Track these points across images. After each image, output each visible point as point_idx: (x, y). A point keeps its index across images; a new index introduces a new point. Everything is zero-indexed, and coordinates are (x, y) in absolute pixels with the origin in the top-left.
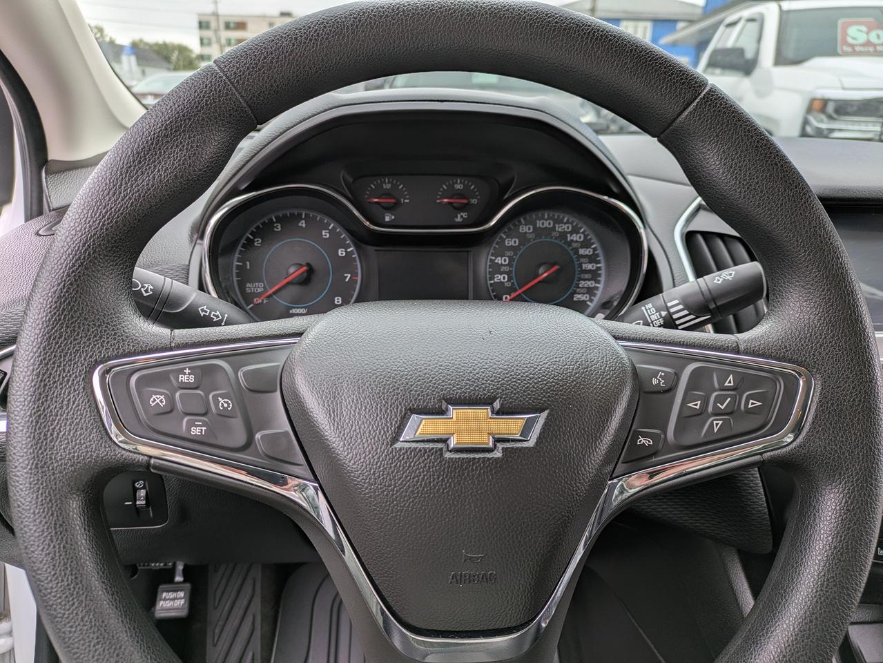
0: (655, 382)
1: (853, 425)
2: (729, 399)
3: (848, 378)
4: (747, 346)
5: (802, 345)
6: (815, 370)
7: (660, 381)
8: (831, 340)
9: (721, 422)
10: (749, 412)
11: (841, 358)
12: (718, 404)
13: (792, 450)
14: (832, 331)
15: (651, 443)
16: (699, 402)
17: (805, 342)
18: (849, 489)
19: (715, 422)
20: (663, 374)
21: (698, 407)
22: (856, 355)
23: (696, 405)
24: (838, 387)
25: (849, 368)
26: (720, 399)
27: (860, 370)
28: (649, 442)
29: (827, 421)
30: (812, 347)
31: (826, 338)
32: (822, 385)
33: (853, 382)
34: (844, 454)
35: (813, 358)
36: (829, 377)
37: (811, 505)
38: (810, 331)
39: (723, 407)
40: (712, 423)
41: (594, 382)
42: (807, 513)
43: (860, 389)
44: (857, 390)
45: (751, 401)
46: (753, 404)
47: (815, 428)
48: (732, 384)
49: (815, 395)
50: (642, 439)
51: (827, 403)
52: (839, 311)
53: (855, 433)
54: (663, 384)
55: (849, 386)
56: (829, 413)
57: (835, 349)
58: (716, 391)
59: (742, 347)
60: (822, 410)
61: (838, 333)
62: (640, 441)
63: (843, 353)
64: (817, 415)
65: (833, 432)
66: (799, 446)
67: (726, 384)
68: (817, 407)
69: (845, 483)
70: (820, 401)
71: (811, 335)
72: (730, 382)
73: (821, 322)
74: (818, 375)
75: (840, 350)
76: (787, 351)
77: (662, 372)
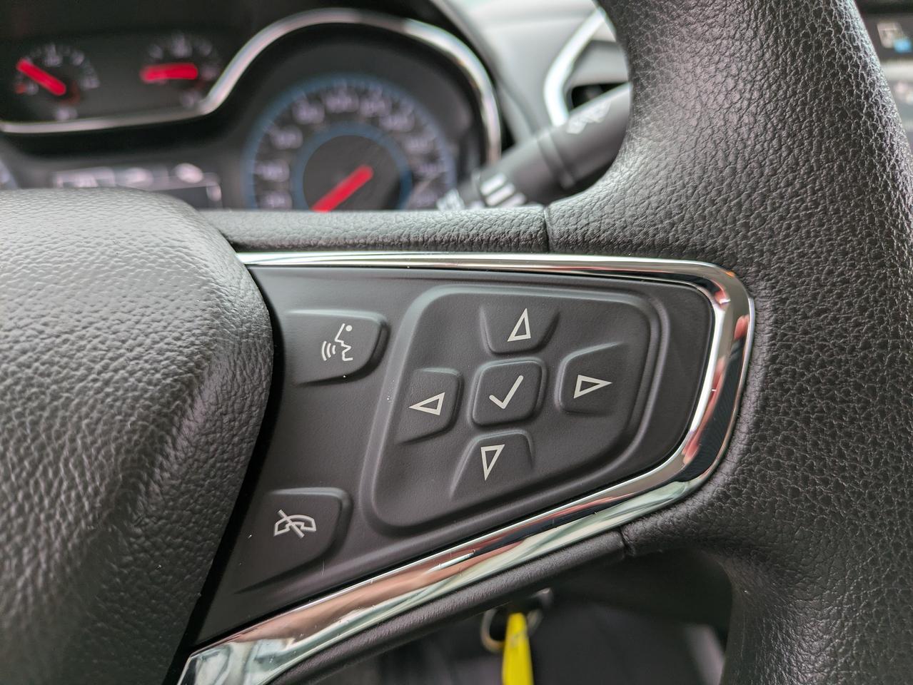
0: (327, 351)
1: (868, 418)
2: (521, 378)
3: (846, 281)
4: (566, 225)
5: (713, 202)
6: (753, 269)
7: (340, 349)
8: (790, 176)
9: (499, 449)
10: (575, 410)
11: (822, 225)
12: (492, 398)
13: (701, 510)
14: (790, 151)
15: (314, 529)
16: (441, 397)
17: (719, 192)
18: (869, 605)
19: (484, 450)
20: (349, 328)
21: (437, 412)
22: (862, 213)
23: (434, 405)
24: (818, 313)
25: (845, 253)
26: (498, 383)
27: (878, 256)
28: (308, 524)
29: (797, 413)
30: (740, 205)
31: (775, 172)
32: (775, 310)
33: (860, 293)
34: (848, 504)
35: (745, 237)
36: (794, 286)
37: (771, 649)
38: (731, 158)
39: (503, 405)
40: (477, 452)
41: (82, 371)
42: (761, 670)
43: (882, 311)
44: (871, 316)
45: (581, 379)
46: (588, 385)
47: (763, 438)
48: (528, 336)
49: (759, 341)
50: (286, 518)
51: (794, 361)
52: (805, 86)
53: (874, 443)
54: (347, 355)
55: (850, 304)
56: (801, 390)
57: (803, 201)
58: (482, 358)
59: (556, 230)
60: (781, 384)
61: (808, 153)
62: (282, 527)
63: (825, 210)
64: (766, 399)
65: (815, 444)
66: (723, 497)
67: (513, 337)
68: (766, 375)
69: (858, 588)
70: (773, 360)
71: (734, 171)
72: (522, 331)
73: (758, 129)
74: (763, 284)
75: (816, 204)
76: (673, 225)
77: (348, 321)
